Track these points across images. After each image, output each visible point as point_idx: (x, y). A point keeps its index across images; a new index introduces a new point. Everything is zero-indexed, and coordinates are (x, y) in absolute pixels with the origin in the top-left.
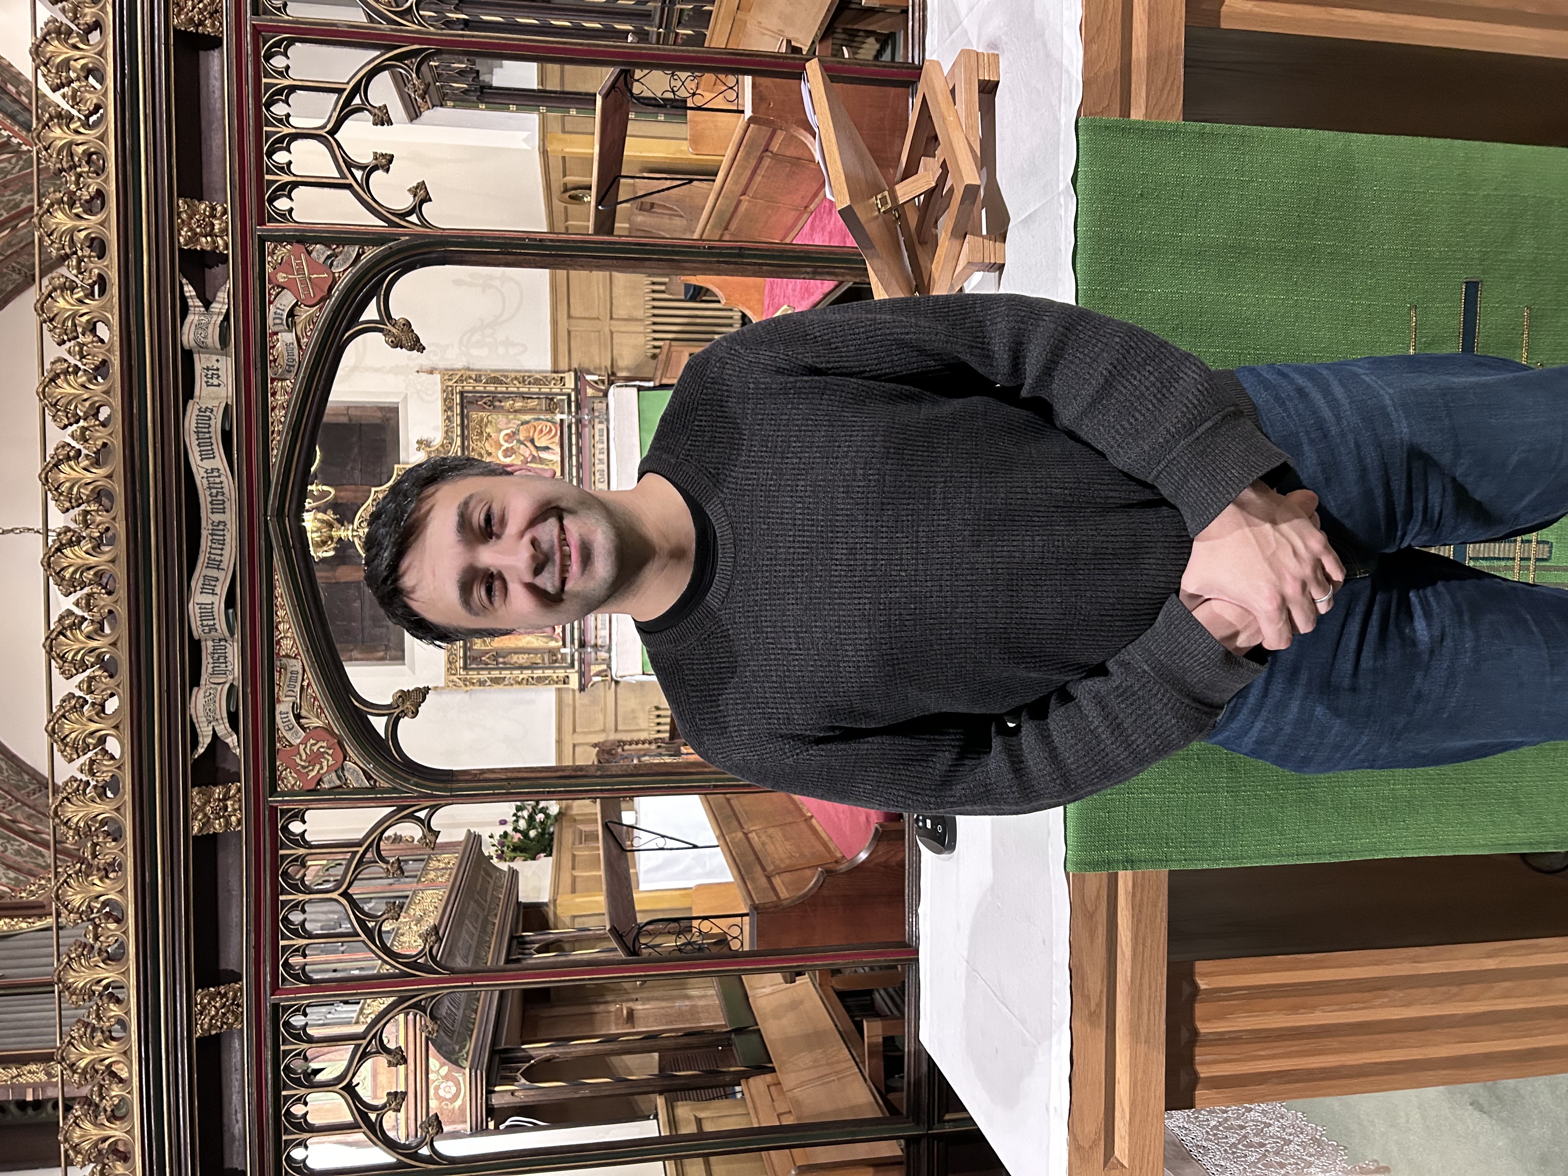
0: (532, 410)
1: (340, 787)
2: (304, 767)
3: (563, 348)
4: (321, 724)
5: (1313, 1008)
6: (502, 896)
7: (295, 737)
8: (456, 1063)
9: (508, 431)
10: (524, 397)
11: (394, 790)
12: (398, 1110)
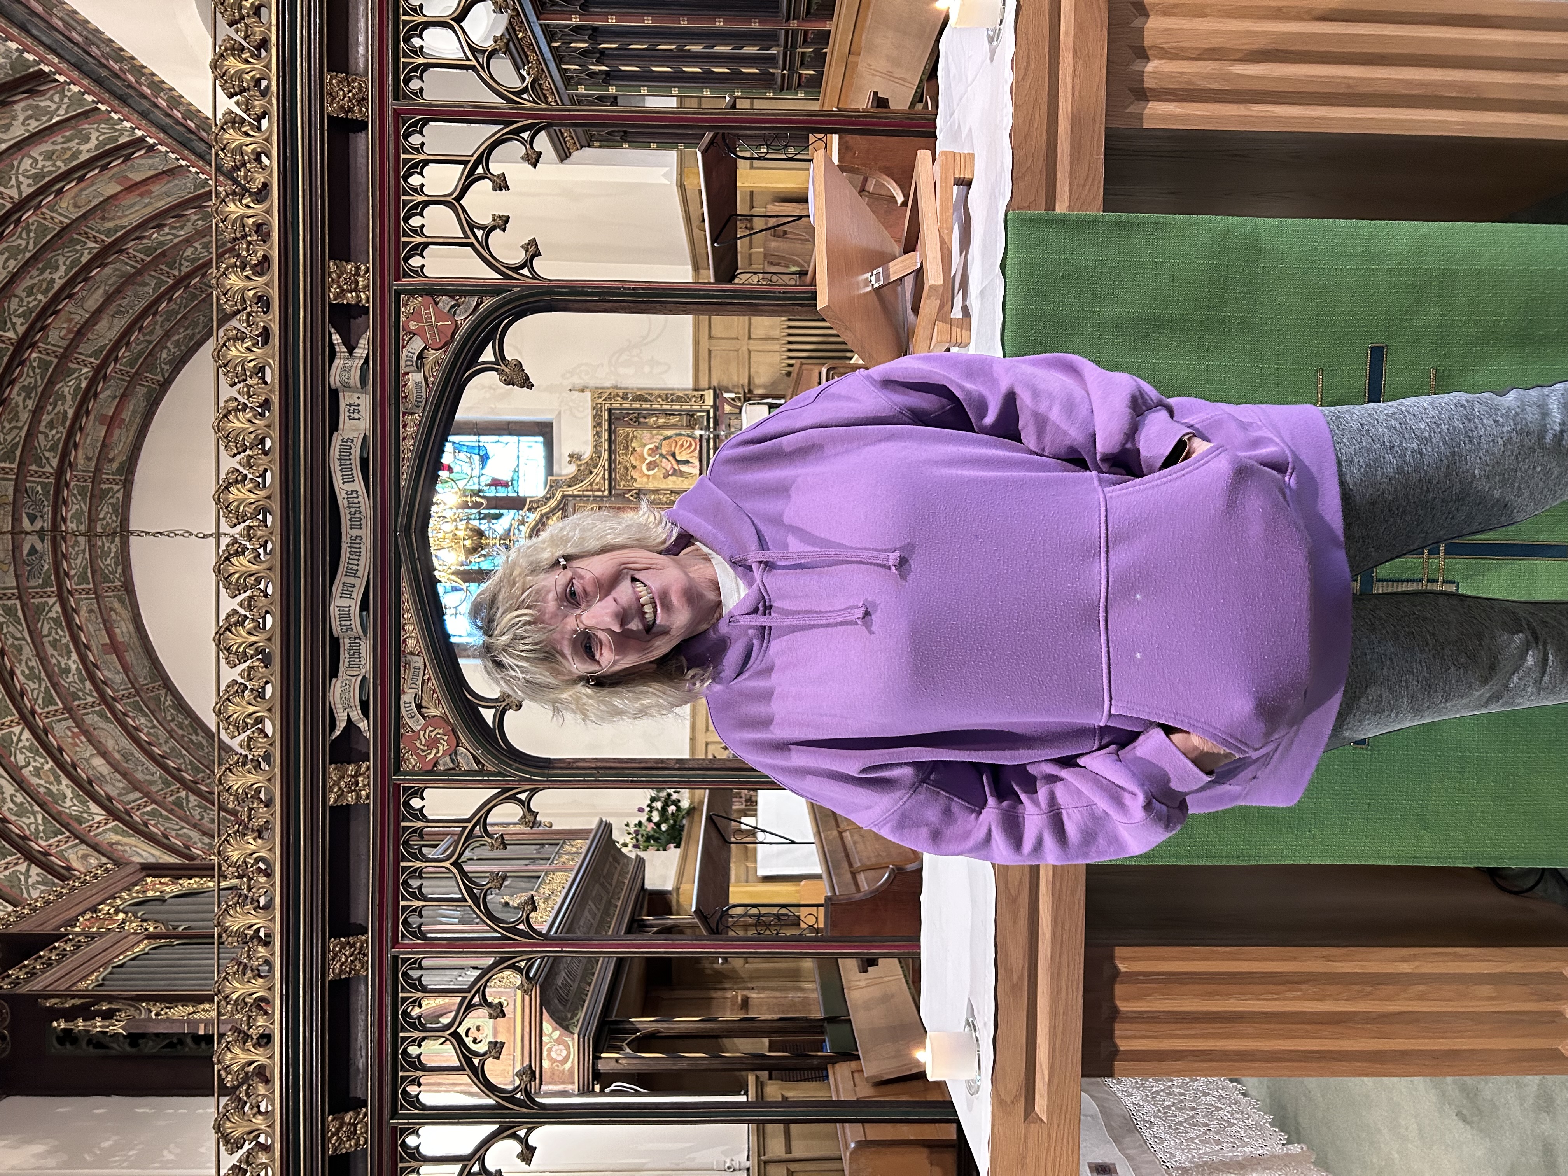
0: (674, 426)
1: (453, 769)
2: (423, 751)
3: (704, 367)
4: (438, 713)
5: (1228, 995)
6: (627, 881)
7: (415, 723)
8: (567, 1028)
9: (652, 446)
10: (667, 413)
11: (499, 774)
12: (498, 1058)
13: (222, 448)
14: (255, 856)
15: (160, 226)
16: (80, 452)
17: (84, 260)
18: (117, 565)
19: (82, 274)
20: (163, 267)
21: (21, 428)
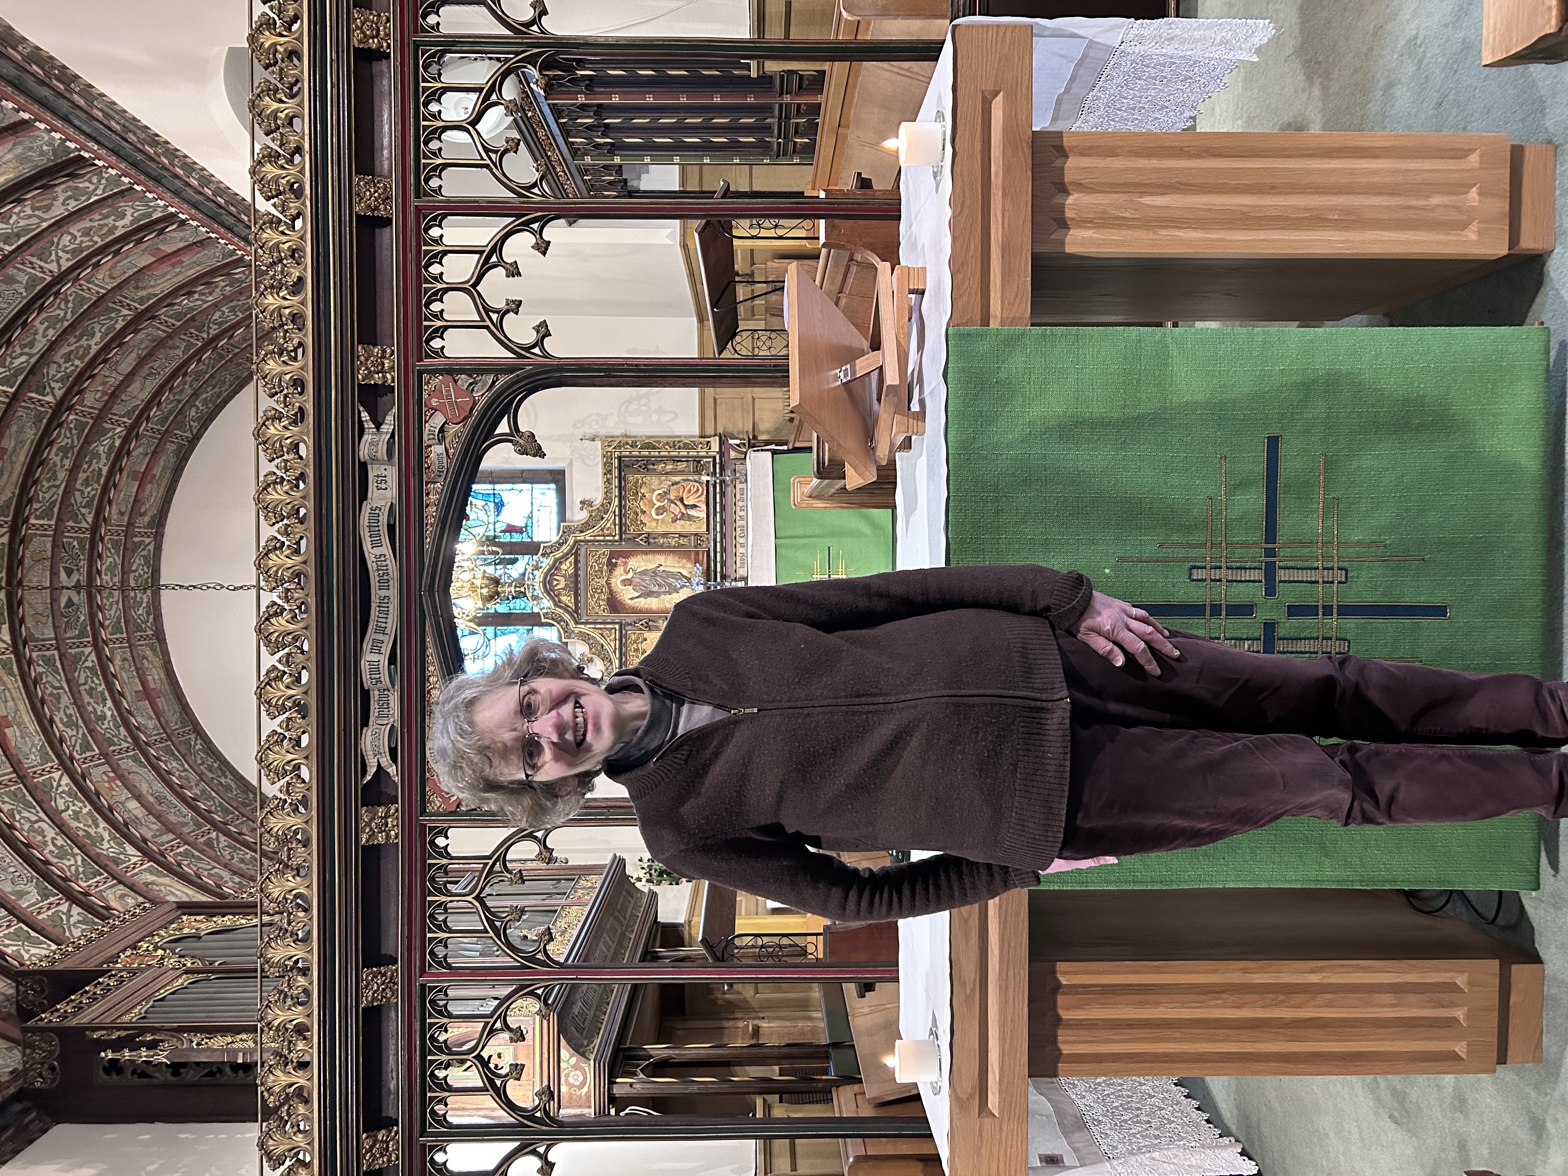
0: (681, 472)
1: (475, 810)
3: (709, 414)
6: (640, 914)
8: (583, 1055)
9: (660, 492)
10: (675, 460)
12: (519, 1079)
13: (262, 518)
14: (294, 892)
15: (190, 294)
16: (114, 507)
17: (118, 327)
18: (148, 614)
19: (117, 340)
20: (192, 330)
21: (58, 487)
